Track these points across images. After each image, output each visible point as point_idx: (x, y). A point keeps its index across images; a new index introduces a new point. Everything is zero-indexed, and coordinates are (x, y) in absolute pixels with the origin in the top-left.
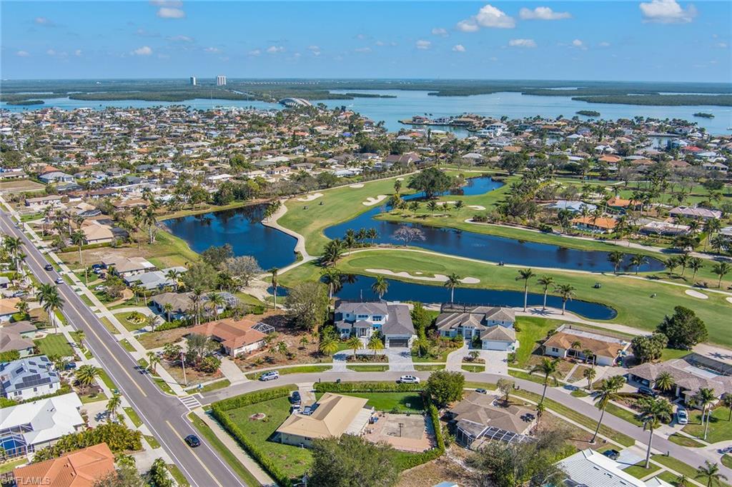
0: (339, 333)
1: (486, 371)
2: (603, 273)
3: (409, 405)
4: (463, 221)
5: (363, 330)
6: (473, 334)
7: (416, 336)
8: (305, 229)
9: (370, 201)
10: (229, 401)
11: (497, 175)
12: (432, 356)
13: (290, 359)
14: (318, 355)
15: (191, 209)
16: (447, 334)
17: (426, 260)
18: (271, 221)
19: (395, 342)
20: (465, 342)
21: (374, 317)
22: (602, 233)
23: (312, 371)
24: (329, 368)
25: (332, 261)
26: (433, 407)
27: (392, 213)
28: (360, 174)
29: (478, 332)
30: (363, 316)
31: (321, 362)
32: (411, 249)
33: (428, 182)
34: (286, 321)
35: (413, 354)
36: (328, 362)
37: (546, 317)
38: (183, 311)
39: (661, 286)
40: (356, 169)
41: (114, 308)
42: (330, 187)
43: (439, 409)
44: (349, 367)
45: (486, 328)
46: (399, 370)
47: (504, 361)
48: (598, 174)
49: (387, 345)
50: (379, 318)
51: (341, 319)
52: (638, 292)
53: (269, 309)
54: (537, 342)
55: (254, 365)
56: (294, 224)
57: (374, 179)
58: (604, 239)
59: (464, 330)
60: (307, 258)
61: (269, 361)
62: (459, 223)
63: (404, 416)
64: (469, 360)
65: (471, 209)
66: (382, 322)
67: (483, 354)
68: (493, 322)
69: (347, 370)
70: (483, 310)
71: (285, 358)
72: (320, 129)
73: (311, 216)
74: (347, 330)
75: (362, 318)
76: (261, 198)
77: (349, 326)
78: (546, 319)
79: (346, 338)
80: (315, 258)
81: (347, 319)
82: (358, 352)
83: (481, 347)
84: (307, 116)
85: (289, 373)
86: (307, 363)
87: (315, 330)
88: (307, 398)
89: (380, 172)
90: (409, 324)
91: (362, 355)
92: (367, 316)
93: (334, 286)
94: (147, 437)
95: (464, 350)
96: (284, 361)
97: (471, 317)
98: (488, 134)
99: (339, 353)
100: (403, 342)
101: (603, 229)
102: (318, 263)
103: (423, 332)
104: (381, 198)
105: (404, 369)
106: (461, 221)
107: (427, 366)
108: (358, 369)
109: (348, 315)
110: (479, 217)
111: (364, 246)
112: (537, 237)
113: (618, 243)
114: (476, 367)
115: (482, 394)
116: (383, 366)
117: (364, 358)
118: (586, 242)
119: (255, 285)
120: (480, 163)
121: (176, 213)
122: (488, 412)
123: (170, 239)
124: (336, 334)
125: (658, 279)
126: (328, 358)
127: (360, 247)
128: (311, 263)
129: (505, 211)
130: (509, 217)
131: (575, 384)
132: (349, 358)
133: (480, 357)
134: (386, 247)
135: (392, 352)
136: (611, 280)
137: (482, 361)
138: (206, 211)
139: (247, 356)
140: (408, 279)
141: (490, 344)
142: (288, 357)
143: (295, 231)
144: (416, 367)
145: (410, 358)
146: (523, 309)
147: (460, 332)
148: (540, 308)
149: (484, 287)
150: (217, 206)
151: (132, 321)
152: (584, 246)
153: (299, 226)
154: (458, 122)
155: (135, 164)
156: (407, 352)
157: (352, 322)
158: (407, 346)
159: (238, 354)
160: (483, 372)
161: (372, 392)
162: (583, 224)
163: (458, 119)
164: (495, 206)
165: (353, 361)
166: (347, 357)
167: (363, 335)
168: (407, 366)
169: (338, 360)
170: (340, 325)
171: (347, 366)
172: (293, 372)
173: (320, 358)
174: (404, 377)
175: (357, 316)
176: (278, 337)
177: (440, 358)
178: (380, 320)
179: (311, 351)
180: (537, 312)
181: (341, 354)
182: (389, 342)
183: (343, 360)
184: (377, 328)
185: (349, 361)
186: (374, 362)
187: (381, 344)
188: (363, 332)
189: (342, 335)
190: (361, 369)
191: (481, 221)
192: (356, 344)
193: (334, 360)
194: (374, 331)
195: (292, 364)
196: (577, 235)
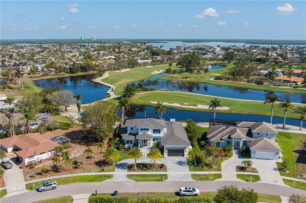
0: (124, 144)
1: (262, 181)
5: (145, 141)
6: (241, 145)
7: (191, 147)
8: (116, 83)
9: (155, 72)
11: (221, 63)
12: (206, 165)
13: (76, 168)
14: (101, 164)
15: (55, 75)
16: (218, 144)
17: (190, 97)
18: (98, 80)
19: (173, 152)
20: (234, 152)
21: (154, 130)
22: (294, 84)
23: (93, 180)
24: (110, 177)
25: (129, 97)
27: (168, 76)
28: (150, 63)
30: (145, 129)
31: (103, 170)
32: (180, 92)
34: (85, 134)
35: (190, 163)
36: (110, 171)
37: (288, 131)
40: (149, 60)
42: (134, 67)
44: (129, 176)
45: (253, 139)
46: (177, 180)
47: (275, 169)
49: (166, 154)
50: (158, 131)
51: (126, 132)
53: (75, 126)
54: (294, 151)
55: (40, 174)
56: (111, 81)
57: (158, 64)
58: (297, 87)
59: (233, 141)
60: (113, 96)
61: (56, 169)
64: (242, 169)
65: (213, 75)
66: (161, 135)
67: (254, 163)
68: (258, 134)
69: (126, 179)
70: (246, 125)
71: (70, 166)
73: (122, 78)
74: (131, 142)
75: (144, 131)
76: (96, 71)
77: (132, 138)
79: (129, 148)
80: (119, 96)
81: (132, 132)
82: (139, 161)
83: (250, 157)
85: (70, 183)
86: (90, 172)
87: (106, 141)
89: (162, 62)
90: (184, 136)
91: (142, 164)
92: (148, 129)
93: (125, 109)
95: (235, 159)
96: (69, 170)
97: (238, 130)
99: (122, 162)
100: (179, 152)
101: (294, 82)
102: (119, 98)
103: (196, 143)
104: (162, 71)
105: (182, 178)
106: (208, 79)
107: (204, 175)
108: (138, 178)
109: (132, 129)
110: (218, 77)
111: (150, 90)
112: (256, 86)
116: (162, 176)
117: (144, 166)
119: (73, 110)
120: (211, 60)
121: (45, 77)
123: (34, 87)
124: (121, 145)
126: (111, 167)
127: (148, 91)
128: (115, 99)
129: (233, 74)
130: (236, 77)
132: (130, 167)
133: (253, 166)
134: (164, 91)
135: (169, 161)
137: (254, 170)
138: (63, 76)
139: (37, 165)
140: (179, 107)
141: (258, 154)
142: (74, 166)
143: (110, 84)
144: (194, 176)
145: (186, 167)
147: (229, 143)
148: (281, 125)
149: (233, 112)
150: (70, 74)
152: (287, 91)
155: (37, 59)
156: (183, 160)
157: (135, 135)
158: (183, 155)
159: (29, 163)
160: (259, 182)
162: (281, 80)
163: (197, 47)
164: (224, 74)
165: (134, 170)
166: (128, 166)
167: (145, 146)
168: (184, 176)
169: (119, 169)
170: (125, 137)
171: (127, 175)
172: (74, 182)
173: (103, 167)
174: (183, 189)
175: (139, 129)
176: (72, 147)
177: (215, 167)
178: (159, 133)
179: (97, 160)
180: (279, 128)
181: (124, 163)
182: (167, 151)
183: (124, 169)
184: (157, 139)
185: (129, 170)
186: (153, 171)
187: (160, 154)
188: (145, 143)
189: (127, 145)
190: (141, 178)
191: (220, 79)
192: (136, 154)
193: (116, 169)
194: (154, 142)
195: (75, 173)
196: (279, 85)
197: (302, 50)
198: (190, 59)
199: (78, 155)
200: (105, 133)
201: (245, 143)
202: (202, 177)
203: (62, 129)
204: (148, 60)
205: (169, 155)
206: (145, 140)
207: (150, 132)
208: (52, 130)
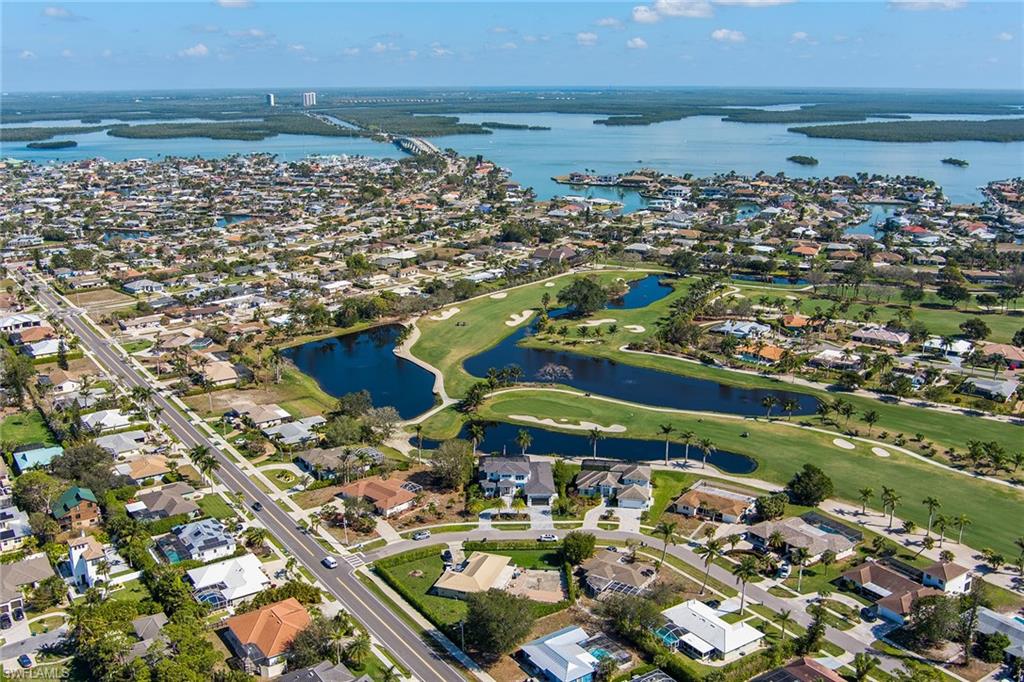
0: (484, 492)
1: (620, 529)
2: (755, 418)
3: (547, 562)
4: (618, 349)
6: (611, 492)
7: (556, 495)
8: (443, 361)
9: (513, 320)
10: (389, 560)
11: (666, 276)
12: (571, 514)
13: (439, 518)
14: (465, 514)
15: (311, 333)
16: (586, 492)
17: (572, 403)
18: (404, 351)
19: (537, 501)
20: (603, 500)
21: (517, 476)
22: (767, 365)
23: (461, 530)
24: (476, 526)
25: (475, 405)
26: (568, 564)
27: (539, 337)
28: (502, 277)
29: (615, 491)
30: (506, 476)
31: (467, 521)
32: (558, 388)
33: (580, 296)
34: (432, 477)
35: (554, 512)
36: (474, 521)
37: (687, 471)
38: (332, 469)
39: (809, 433)
40: (498, 270)
41: (261, 464)
42: (467, 298)
43: (573, 565)
44: (494, 526)
45: (622, 486)
46: (539, 529)
47: (638, 519)
48: (786, 273)
49: (529, 503)
50: (522, 477)
51: (486, 478)
52: (786, 441)
53: (414, 465)
54: (671, 499)
55: (406, 525)
57: (518, 285)
58: (769, 372)
59: (602, 488)
60: (448, 402)
61: (420, 520)
62: (613, 352)
63: (543, 572)
64: (605, 518)
65: (628, 330)
66: (525, 481)
67: (618, 512)
68: (630, 481)
69: (491, 529)
70: (621, 468)
71: (434, 518)
72: (450, 197)
73: (449, 342)
74: (492, 489)
75: (505, 478)
76: (389, 315)
77: (493, 485)
78: (685, 474)
79: (490, 497)
80: (456, 401)
81: (492, 478)
82: (503, 511)
83: (617, 506)
84: (432, 171)
85: (440, 532)
86: (455, 522)
87: (461, 487)
88: (458, 557)
89: (526, 273)
90: (548, 481)
91: (506, 514)
92: (510, 476)
94: (324, 593)
95: (602, 508)
96: (434, 521)
98: (663, 206)
99: (485, 511)
100: (544, 501)
101: (770, 360)
102: (459, 408)
103: (563, 490)
104: (528, 314)
105: (544, 527)
106: (615, 348)
107: (566, 524)
108: (502, 528)
109: (492, 474)
111: (507, 386)
112: (696, 371)
113: (782, 378)
114: (611, 525)
115: (612, 552)
116: (525, 525)
117: (507, 516)
118: (747, 376)
119: (397, 436)
120: (647, 257)
121: (295, 339)
122: (615, 569)
124: (481, 493)
125: (810, 425)
126: (474, 518)
127: (502, 387)
128: (452, 408)
129: (665, 335)
130: (669, 343)
131: (699, 541)
132: (494, 517)
133: (615, 515)
134: (530, 386)
135: (533, 510)
136: (762, 427)
137: (617, 519)
138: (328, 336)
139: (399, 516)
140: (553, 427)
141: (625, 502)
142: (437, 516)
143: (431, 364)
144: (556, 525)
145: (550, 517)
146: (664, 462)
147: (598, 490)
148: (681, 461)
149: (630, 436)
150: (339, 329)
151: (282, 479)
152: (744, 383)
153: (435, 358)
154: (628, 181)
156: (548, 510)
157: (496, 481)
158: (548, 504)
159: (390, 514)
160: (617, 530)
161: (514, 549)
162: (749, 353)
163: (629, 178)
164: (656, 326)
165: (498, 520)
166: (492, 516)
167: (507, 494)
168: (547, 524)
169: (483, 519)
170: (485, 483)
171: (492, 524)
172: (443, 532)
173: (466, 517)
174: (544, 536)
175: (501, 476)
176: (426, 495)
177: (578, 516)
178: (523, 479)
179: (458, 510)
180: (678, 465)
181: (486, 513)
182: (531, 500)
183: (488, 519)
184: (520, 486)
185: (493, 520)
186: (517, 521)
187: (523, 504)
188: (507, 490)
189: (487, 493)
190: (505, 528)
191: (637, 349)
192: (498, 503)
193: (480, 519)
194: (517, 490)
195: (441, 524)
196: (740, 367)
197: (911, 196)
201: (615, 490)
202: (564, 526)
203: (400, 470)
204: (495, 267)
205: (533, 504)
206: (507, 488)
207: (512, 479)
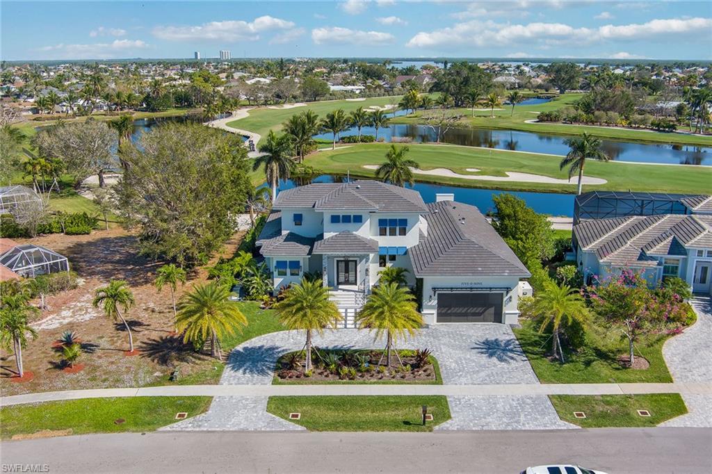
0: (268, 275)
4: (522, 121)
5: (348, 265)
7: (525, 287)
8: (266, 128)
9: (373, 109)
11: (541, 94)
12: (602, 356)
13: (63, 365)
14: (176, 347)
15: (105, 115)
16: (631, 278)
18: (219, 124)
19: (459, 306)
20: (694, 304)
21: (382, 223)
23: (118, 423)
24: (194, 406)
25: (298, 154)
27: (408, 116)
28: (360, 93)
30: (347, 219)
31: (171, 379)
33: (459, 79)
35: (533, 348)
36: (200, 380)
40: (356, 87)
42: (319, 100)
46: (494, 424)
49: (430, 314)
50: (398, 227)
51: (279, 233)
56: (253, 125)
57: (379, 95)
59: (693, 261)
62: (516, 123)
66: (410, 240)
69: (261, 419)
74: (295, 265)
75: (343, 226)
77: (299, 253)
81: (298, 230)
82: (325, 339)
86: (117, 383)
87: (205, 269)
89: (389, 91)
91: (336, 351)
92: (359, 219)
97: (706, 224)
99: (255, 342)
104: (390, 107)
105: (513, 414)
106: (518, 121)
107: (607, 400)
108: (317, 415)
109: (298, 219)
110: (547, 116)
111: (362, 141)
117: (343, 362)
120: (513, 88)
121: (77, 118)
124: (256, 280)
126: (207, 365)
127: (355, 142)
129: (587, 108)
130: (597, 113)
132: (286, 366)
134: (401, 142)
135: (447, 340)
143: (250, 131)
145: (521, 366)
147: (671, 271)
150: (147, 113)
153: (255, 127)
156: (503, 338)
157: (311, 240)
158: (498, 318)
165: (302, 378)
166: (279, 360)
167: (347, 282)
168: (522, 402)
169: (241, 371)
170: (275, 249)
171: (271, 398)
172: (29, 430)
173: (176, 363)
175: (327, 218)
176: (75, 287)
177: (639, 364)
178: (403, 232)
179: (155, 336)
181: (260, 348)
182: (434, 302)
183: (262, 372)
184: (393, 258)
185: (282, 377)
186: (384, 383)
187: (410, 307)
188: (347, 271)
189: (278, 281)
190: (331, 415)
192: (311, 307)
193: (228, 372)
194: (383, 269)
195: (51, 389)
198: (465, 72)
199: (87, 317)
200: (199, 236)
202: (599, 409)
203: (67, 234)
204: (354, 85)
205: (442, 317)
206: (347, 262)
207: (366, 231)
208: (31, 237)
